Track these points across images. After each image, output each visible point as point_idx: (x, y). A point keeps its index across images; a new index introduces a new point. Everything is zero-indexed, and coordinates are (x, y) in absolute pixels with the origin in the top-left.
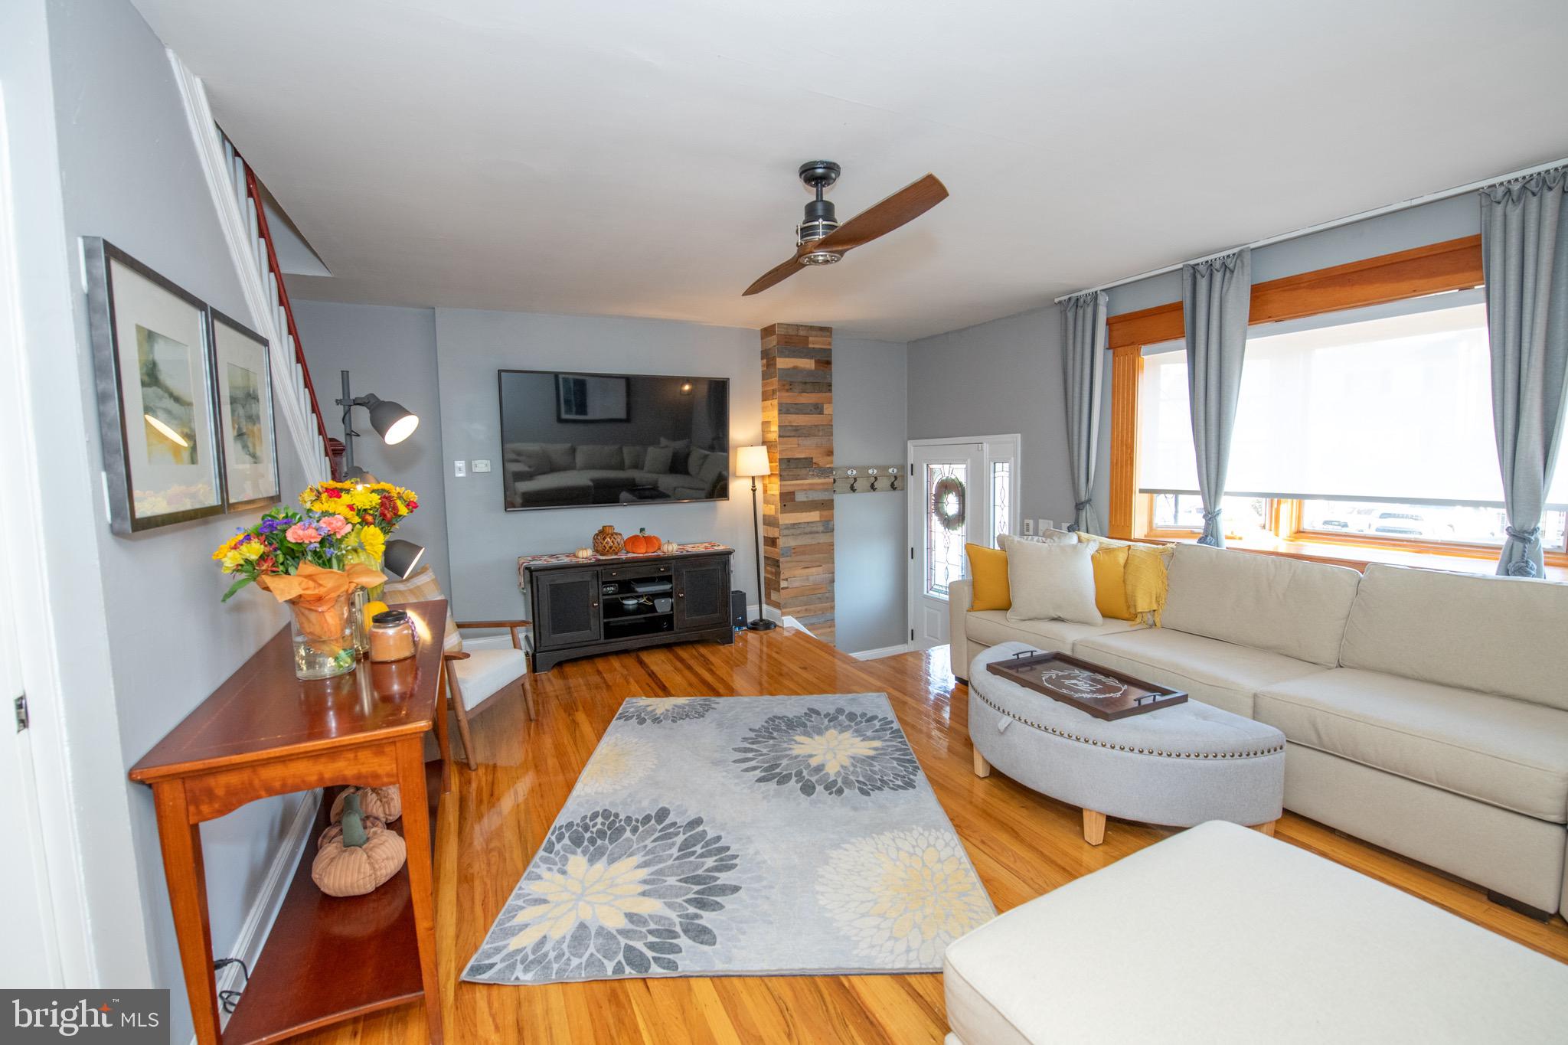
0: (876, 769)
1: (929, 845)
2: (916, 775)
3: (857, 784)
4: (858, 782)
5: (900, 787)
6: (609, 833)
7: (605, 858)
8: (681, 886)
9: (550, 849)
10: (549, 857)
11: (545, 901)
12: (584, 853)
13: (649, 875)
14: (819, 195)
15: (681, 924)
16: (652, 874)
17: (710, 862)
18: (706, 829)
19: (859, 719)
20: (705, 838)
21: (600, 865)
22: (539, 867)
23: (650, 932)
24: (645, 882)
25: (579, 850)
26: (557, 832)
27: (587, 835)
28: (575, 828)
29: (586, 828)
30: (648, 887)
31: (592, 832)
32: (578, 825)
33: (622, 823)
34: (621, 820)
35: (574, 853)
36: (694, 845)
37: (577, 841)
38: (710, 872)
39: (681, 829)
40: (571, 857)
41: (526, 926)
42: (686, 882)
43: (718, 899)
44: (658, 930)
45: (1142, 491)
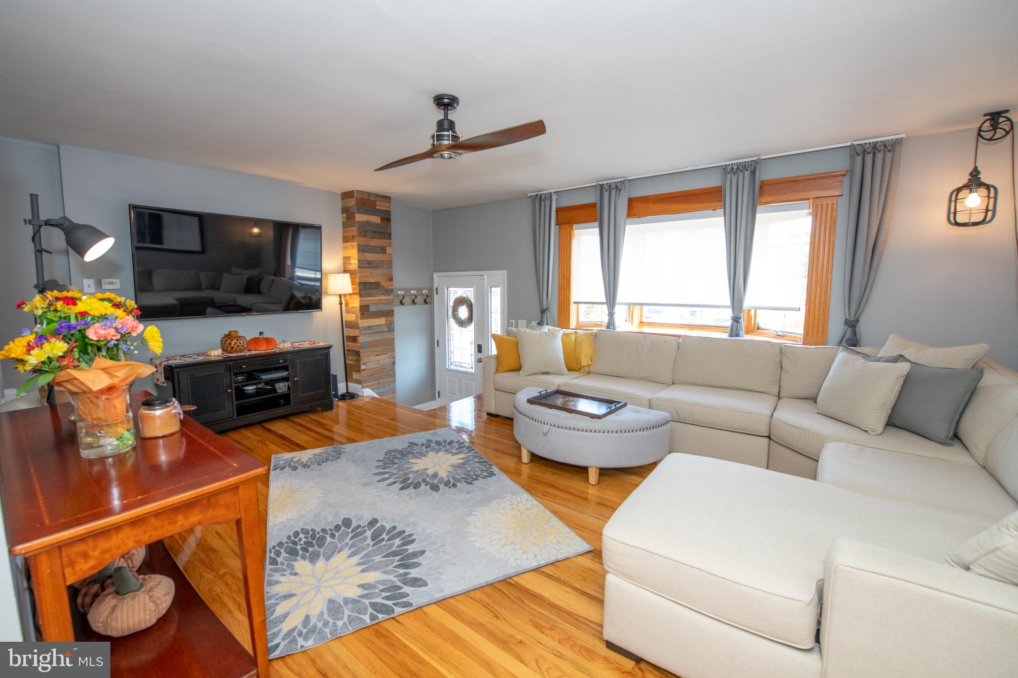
0: (469, 469)
1: (518, 503)
2: (492, 469)
3: (463, 480)
4: (462, 478)
5: (486, 476)
6: (314, 542)
7: (321, 558)
8: (386, 560)
9: (274, 562)
10: (277, 568)
11: (293, 595)
12: (303, 558)
13: (360, 559)
14: (446, 115)
15: (400, 581)
16: (362, 558)
17: (397, 542)
18: (382, 524)
19: (443, 444)
20: (385, 529)
21: (321, 563)
22: (273, 576)
23: (382, 591)
24: (359, 564)
25: (299, 558)
26: (273, 551)
27: (299, 547)
28: (285, 545)
29: (295, 543)
30: (364, 566)
31: (301, 545)
32: (286, 543)
33: (321, 534)
34: (318, 533)
35: (296, 560)
36: (380, 535)
37: (293, 553)
38: (400, 547)
39: (366, 528)
40: (296, 564)
41: (288, 614)
42: (388, 557)
43: (415, 560)
44: (386, 588)
45: (575, 303)
